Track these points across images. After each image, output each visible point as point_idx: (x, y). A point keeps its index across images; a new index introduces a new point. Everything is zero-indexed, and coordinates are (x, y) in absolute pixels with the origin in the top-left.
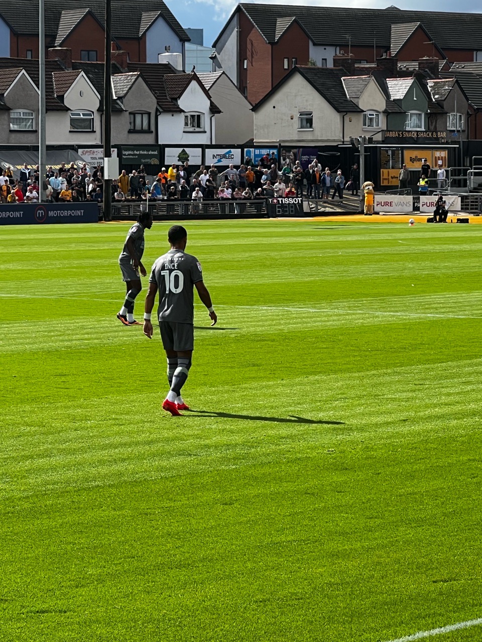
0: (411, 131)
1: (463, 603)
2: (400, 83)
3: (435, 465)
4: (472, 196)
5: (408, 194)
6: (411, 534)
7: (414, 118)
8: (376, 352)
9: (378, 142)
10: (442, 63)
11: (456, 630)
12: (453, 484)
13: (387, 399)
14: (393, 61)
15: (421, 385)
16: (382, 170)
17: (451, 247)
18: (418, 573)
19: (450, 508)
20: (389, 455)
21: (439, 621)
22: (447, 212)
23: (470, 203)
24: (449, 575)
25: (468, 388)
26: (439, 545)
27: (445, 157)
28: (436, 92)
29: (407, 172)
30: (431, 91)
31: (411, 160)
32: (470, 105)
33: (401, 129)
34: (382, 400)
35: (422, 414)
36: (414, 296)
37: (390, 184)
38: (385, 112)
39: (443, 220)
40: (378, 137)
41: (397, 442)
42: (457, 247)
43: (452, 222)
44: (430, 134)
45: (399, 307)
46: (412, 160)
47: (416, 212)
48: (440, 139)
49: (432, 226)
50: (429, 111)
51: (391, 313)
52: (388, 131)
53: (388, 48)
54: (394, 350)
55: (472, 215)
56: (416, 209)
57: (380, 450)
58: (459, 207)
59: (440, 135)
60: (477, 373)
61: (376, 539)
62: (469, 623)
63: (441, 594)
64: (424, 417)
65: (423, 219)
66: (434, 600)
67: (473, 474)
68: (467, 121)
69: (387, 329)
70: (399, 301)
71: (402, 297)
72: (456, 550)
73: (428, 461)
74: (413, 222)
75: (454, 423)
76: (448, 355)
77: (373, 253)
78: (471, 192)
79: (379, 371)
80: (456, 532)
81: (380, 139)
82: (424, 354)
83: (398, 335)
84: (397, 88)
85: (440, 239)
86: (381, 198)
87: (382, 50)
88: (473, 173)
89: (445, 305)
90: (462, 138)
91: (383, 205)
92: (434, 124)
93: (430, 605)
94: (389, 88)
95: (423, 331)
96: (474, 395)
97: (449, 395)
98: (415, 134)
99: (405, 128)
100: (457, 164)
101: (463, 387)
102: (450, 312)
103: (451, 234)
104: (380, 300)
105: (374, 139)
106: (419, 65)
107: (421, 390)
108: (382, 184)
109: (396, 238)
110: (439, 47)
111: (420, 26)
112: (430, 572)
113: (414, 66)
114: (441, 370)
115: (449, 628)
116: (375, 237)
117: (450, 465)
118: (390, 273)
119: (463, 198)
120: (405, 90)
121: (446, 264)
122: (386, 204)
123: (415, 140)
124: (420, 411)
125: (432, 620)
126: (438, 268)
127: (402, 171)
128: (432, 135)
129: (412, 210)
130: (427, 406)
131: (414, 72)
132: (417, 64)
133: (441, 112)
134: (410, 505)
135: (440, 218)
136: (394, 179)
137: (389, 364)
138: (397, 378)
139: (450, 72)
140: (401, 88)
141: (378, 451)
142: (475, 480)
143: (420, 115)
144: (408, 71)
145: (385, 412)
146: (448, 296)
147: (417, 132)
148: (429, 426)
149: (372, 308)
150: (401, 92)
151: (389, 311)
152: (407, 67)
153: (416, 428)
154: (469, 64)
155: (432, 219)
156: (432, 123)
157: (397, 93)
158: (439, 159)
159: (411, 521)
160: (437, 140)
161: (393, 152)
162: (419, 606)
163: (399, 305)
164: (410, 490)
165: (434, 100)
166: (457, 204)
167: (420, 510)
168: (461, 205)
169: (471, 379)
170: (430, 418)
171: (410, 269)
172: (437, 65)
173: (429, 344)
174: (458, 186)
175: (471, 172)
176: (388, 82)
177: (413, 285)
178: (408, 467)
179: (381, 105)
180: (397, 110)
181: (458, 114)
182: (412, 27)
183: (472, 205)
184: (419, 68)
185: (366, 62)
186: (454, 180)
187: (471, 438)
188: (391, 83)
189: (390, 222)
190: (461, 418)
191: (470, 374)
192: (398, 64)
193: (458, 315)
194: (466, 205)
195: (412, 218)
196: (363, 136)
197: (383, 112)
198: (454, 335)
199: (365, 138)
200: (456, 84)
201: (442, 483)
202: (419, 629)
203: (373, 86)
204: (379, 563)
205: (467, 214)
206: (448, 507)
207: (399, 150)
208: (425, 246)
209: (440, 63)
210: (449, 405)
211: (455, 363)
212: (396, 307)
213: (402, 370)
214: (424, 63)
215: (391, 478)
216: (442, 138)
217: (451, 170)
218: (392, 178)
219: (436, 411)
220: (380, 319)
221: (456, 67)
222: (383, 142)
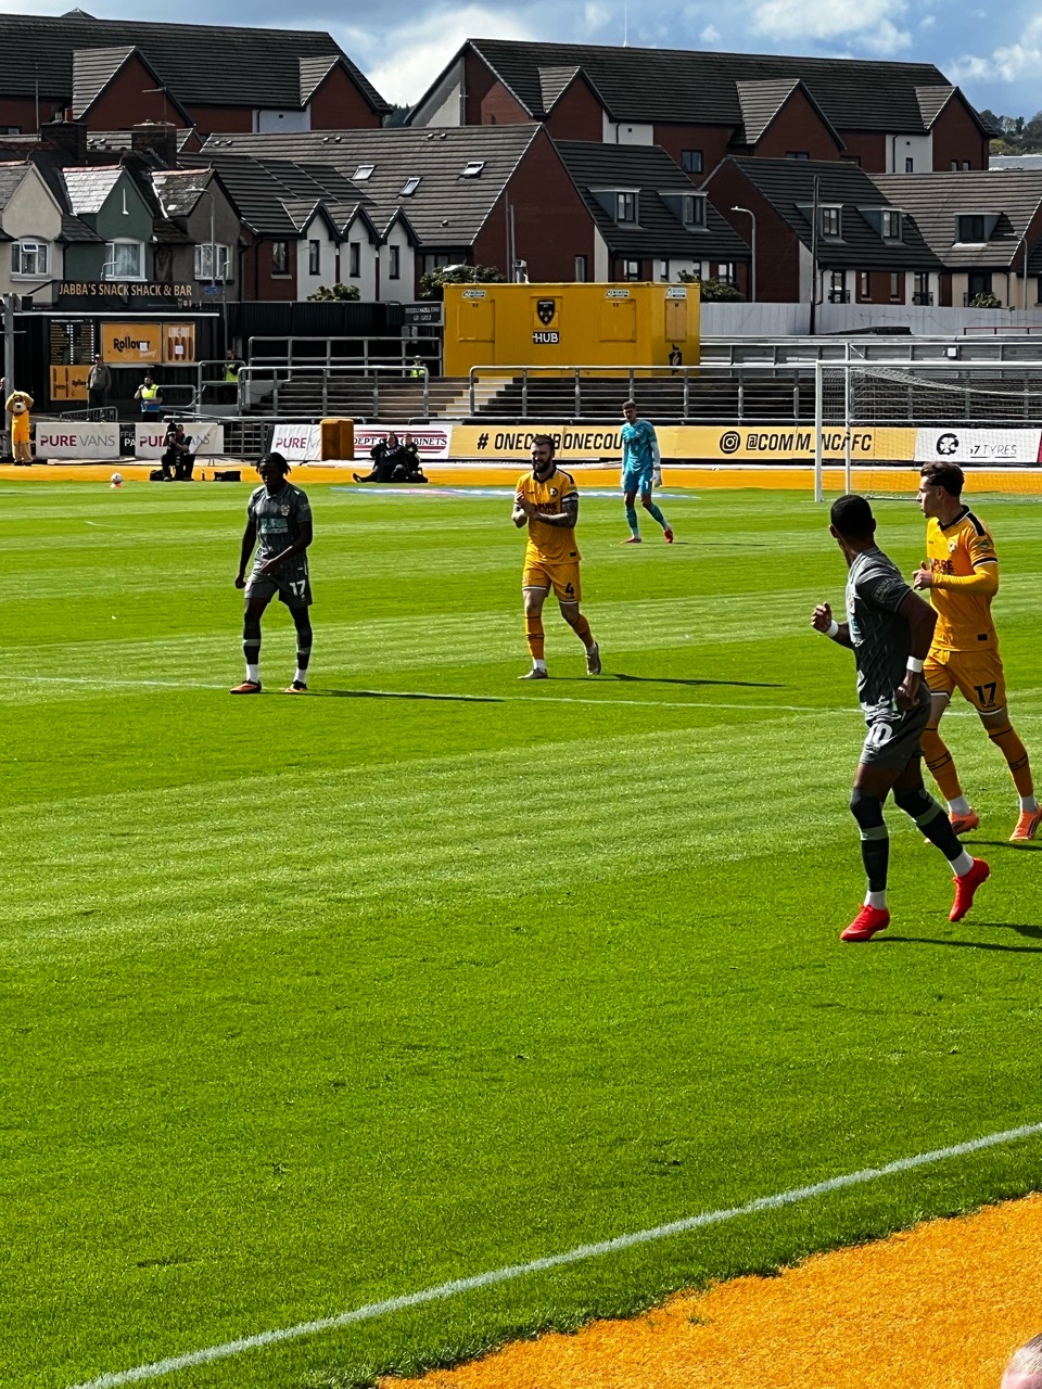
0: (116, 283)
1: (200, 1309)
2: (93, 177)
3: (150, 1009)
4: (246, 423)
5: (109, 419)
6: (94, 1161)
7: (124, 253)
8: (29, 764)
9: (44, 307)
10: (184, 134)
11: (184, 1368)
12: (189, 1051)
13: (50, 868)
14: (77, 130)
15: (124, 835)
16: (52, 367)
17: (200, 533)
18: (106, 1248)
19: (179, 1104)
20: (52, 989)
21: (147, 1350)
22: (192, 458)
23: (243, 439)
24: (173, 1249)
25: (227, 841)
26: (153, 1185)
27: (190, 339)
28: (172, 197)
29: (104, 372)
30: (160, 195)
31: (116, 345)
32: (243, 226)
33: (94, 279)
34: (39, 869)
35: (125, 899)
36: (116, 641)
37: (70, 398)
38: (60, 241)
39: (184, 475)
40: (45, 296)
41: (69, 961)
42: (212, 534)
43: (204, 479)
44: (158, 290)
45: (83, 665)
46: (118, 345)
47: (126, 459)
48: (180, 300)
49: (160, 489)
50: (155, 239)
51: (65, 680)
52: (65, 282)
53: (68, 102)
54: (70, 759)
55: (249, 463)
56: (127, 451)
57: (32, 980)
58: (219, 448)
59: (179, 290)
60: (247, 809)
61: (17, 1174)
62: (211, 1353)
63: (154, 1290)
64: (130, 906)
65: (143, 474)
66: (139, 1305)
67: (230, 1029)
68: (238, 259)
69: (57, 712)
70: (83, 652)
71: (90, 643)
72: (190, 1194)
73: (135, 1002)
74: (119, 479)
75: (194, 917)
76: (185, 770)
77: (30, 548)
78: (245, 414)
79: (35, 806)
80: (191, 1155)
81: (49, 300)
82: (134, 769)
83: (79, 727)
84: (86, 189)
85: (176, 516)
86: (48, 427)
87: (53, 107)
88: (250, 373)
89: (182, 661)
90: (227, 298)
91: (54, 443)
92: (166, 267)
93: (130, 1316)
94: (69, 189)
95: (132, 718)
96: (237, 858)
97: (183, 856)
98: (125, 290)
99: (104, 275)
100: (215, 355)
101: (215, 841)
102: (193, 676)
103: (200, 506)
104: (42, 650)
105: (34, 301)
106: (133, 139)
107: (123, 846)
108: (52, 398)
109: (82, 515)
110: (178, 101)
111: (135, 55)
112: (133, 1243)
113: (122, 140)
114: (169, 804)
115: (168, 1364)
116: (36, 513)
117: (182, 1010)
118: (66, 592)
119: (229, 428)
120: (104, 192)
121: (187, 572)
122: (62, 440)
123: (125, 302)
124: (121, 894)
125: (133, 1347)
126: (171, 580)
127: (93, 369)
128: (162, 290)
129: (118, 454)
130: (136, 883)
131: (121, 155)
132: (130, 136)
133: (181, 241)
134: (93, 1099)
135: (179, 469)
136: (80, 388)
137: (57, 789)
138: (71, 821)
139: (200, 155)
140: (94, 188)
141: (27, 980)
142: (234, 1042)
143: (136, 247)
144: (109, 152)
145: (44, 896)
146: (188, 641)
147: (130, 284)
148: (140, 925)
149: (24, 669)
150: (94, 198)
151: (62, 675)
152: (108, 142)
153: (112, 930)
154: (241, 138)
155: (160, 472)
156: (162, 265)
157: (85, 199)
158: (177, 344)
159: (94, 1133)
160: (171, 302)
161: (77, 328)
162: (106, 1319)
163: (81, 661)
164: (94, 1065)
165: (166, 216)
166: (214, 440)
167: (115, 1109)
168: (225, 443)
169: (233, 822)
170: (142, 908)
171: (109, 581)
172: (173, 139)
173: (145, 747)
174: (217, 400)
175: (247, 371)
176: (65, 175)
177: (113, 618)
178: (92, 1015)
179: (52, 226)
180: (85, 236)
181: (219, 246)
182: (120, 55)
183: (247, 443)
184: (133, 145)
185: (18, 130)
186: (210, 388)
187: (229, 952)
188: (73, 177)
189: (70, 481)
190: (209, 908)
191: (231, 812)
192: (88, 137)
193: (209, 683)
194: (234, 443)
195: (117, 471)
196: (11, 294)
197: (56, 241)
198: (200, 726)
199: (15, 297)
200: (213, 180)
201: (164, 1050)
202: (104, 1369)
203: (33, 183)
204: (21, 1227)
205: (239, 462)
206: (174, 1103)
207: (91, 324)
208: (143, 531)
209: (179, 135)
210: (185, 879)
211: (200, 788)
212: (76, 665)
213: (84, 802)
214: (143, 135)
215: (54, 1039)
216: (183, 297)
217: (203, 368)
218: (75, 384)
219: (155, 893)
220: (40, 692)
221: (215, 143)
222: (55, 306)
